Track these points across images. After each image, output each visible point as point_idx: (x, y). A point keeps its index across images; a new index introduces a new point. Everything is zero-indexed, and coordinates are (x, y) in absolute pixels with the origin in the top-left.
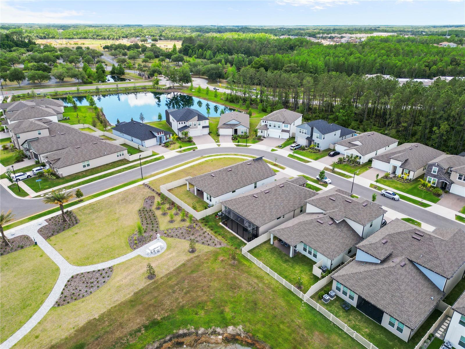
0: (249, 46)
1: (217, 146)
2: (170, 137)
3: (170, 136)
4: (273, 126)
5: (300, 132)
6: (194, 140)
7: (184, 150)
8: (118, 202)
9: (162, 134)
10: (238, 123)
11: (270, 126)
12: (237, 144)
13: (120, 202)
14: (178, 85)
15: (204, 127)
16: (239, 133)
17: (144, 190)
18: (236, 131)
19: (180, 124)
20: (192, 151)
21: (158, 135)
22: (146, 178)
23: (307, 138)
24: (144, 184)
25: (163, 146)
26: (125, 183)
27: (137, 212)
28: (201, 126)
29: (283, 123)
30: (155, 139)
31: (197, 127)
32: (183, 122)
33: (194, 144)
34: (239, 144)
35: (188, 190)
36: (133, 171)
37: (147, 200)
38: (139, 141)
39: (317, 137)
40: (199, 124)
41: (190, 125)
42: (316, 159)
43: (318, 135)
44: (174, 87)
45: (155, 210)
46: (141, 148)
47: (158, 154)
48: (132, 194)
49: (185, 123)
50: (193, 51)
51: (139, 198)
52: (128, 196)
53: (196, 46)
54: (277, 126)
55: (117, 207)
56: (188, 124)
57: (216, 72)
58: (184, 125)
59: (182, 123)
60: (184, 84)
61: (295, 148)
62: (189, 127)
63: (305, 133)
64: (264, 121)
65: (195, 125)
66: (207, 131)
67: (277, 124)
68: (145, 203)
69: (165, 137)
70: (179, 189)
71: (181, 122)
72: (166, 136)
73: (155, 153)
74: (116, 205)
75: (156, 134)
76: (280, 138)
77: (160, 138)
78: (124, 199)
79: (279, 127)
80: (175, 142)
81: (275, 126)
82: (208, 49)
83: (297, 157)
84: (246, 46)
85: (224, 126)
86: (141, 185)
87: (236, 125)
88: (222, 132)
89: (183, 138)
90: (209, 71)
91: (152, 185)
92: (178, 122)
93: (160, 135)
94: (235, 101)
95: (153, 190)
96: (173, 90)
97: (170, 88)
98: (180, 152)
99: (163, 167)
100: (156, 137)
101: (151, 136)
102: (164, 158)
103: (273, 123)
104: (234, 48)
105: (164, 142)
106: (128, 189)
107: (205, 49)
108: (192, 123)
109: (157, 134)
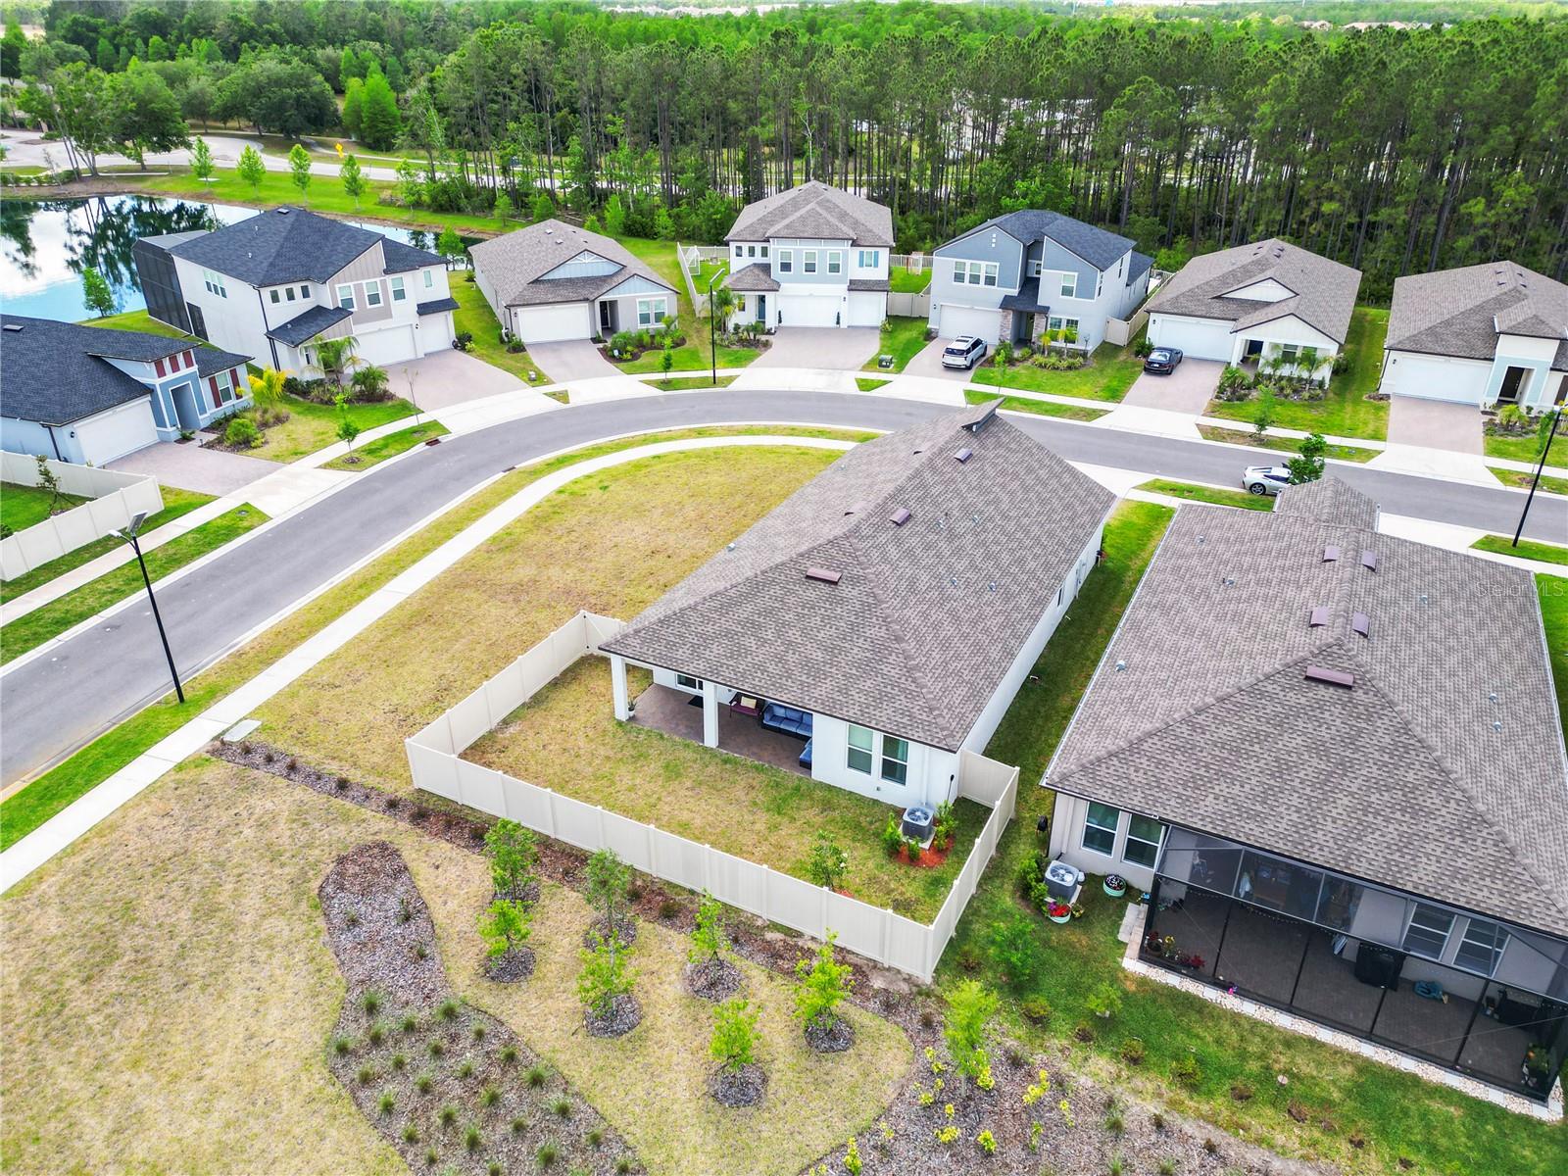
0: (376, 22)
1: (555, 405)
2: (236, 383)
3: (234, 374)
4: (798, 266)
5: (959, 278)
6: (397, 387)
7: (374, 451)
8: (53, 1007)
9: (184, 371)
10: (611, 269)
11: (786, 267)
12: (662, 376)
13: (80, 1001)
14: (118, 160)
15: (425, 309)
16: (628, 323)
17: (261, 804)
18: (608, 314)
19: (275, 298)
20: (421, 447)
21: (161, 373)
22: (214, 693)
23: (1007, 303)
24: (221, 748)
25: (210, 446)
26: (38, 769)
27: (316, 1080)
28: (410, 305)
29: (855, 243)
30: (141, 407)
31: (387, 314)
32: (297, 288)
33: (406, 409)
34: (671, 375)
35: (622, 713)
36: (64, 656)
37: (343, 903)
38: (32, 433)
39: (1067, 291)
40: (400, 295)
41: (349, 302)
42: (1115, 395)
43: (1072, 278)
44: (94, 171)
45: (488, 999)
46: (67, 478)
47: (205, 500)
48: (161, 868)
49: (306, 293)
50: (117, 48)
51: (252, 901)
52: (129, 906)
53: (125, 21)
54: (822, 266)
55: (67, 1079)
56: (326, 295)
57: (299, 97)
58: (301, 306)
59: (291, 296)
60: (151, 158)
61: (971, 356)
62: (342, 312)
63: (990, 281)
64: (745, 247)
65: (374, 299)
66: (441, 330)
67: (824, 252)
68: (345, 941)
69: (205, 385)
70: (549, 722)
71: (282, 290)
72: (213, 383)
73: (179, 493)
74: (50, 1056)
75: (143, 372)
76: (844, 324)
77: (178, 394)
78: (111, 957)
79: (835, 268)
80: (283, 409)
81: (810, 268)
82: (195, 32)
83: (1017, 399)
84: (363, 21)
85: (542, 293)
86: (196, 762)
87: (604, 279)
88: (531, 325)
89: (320, 383)
90: (258, 91)
91: (300, 737)
92: (266, 292)
93: (170, 376)
94: (463, 202)
95: (343, 785)
96: (97, 187)
97: (73, 176)
98: (351, 462)
99: (301, 580)
100: (147, 390)
101: (113, 388)
102: (264, 518)
103: (798, 251)
104: (311, 28)
105: (204, 420)
106: (101, 830)
107: (175, 33)
108: (359, 288)
109: (151, 368)
